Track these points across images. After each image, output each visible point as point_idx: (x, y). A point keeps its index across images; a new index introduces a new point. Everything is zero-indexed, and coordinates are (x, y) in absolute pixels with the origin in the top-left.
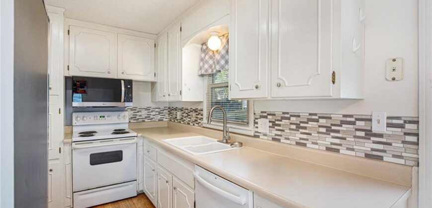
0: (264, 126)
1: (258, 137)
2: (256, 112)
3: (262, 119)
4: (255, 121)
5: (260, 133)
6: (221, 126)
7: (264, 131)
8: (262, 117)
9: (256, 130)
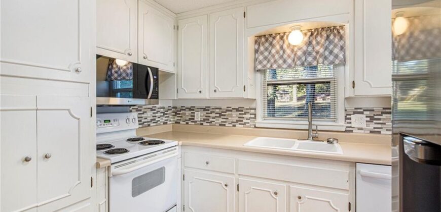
0: (358, 121)
1: (352, 131)
2: (347, 109)
3: (356, 115)
4: (345, 117)
5: (354, 128)
6: (307, 125)
7: (360, 126)
8: (354, 113)
9: (349, 125)
